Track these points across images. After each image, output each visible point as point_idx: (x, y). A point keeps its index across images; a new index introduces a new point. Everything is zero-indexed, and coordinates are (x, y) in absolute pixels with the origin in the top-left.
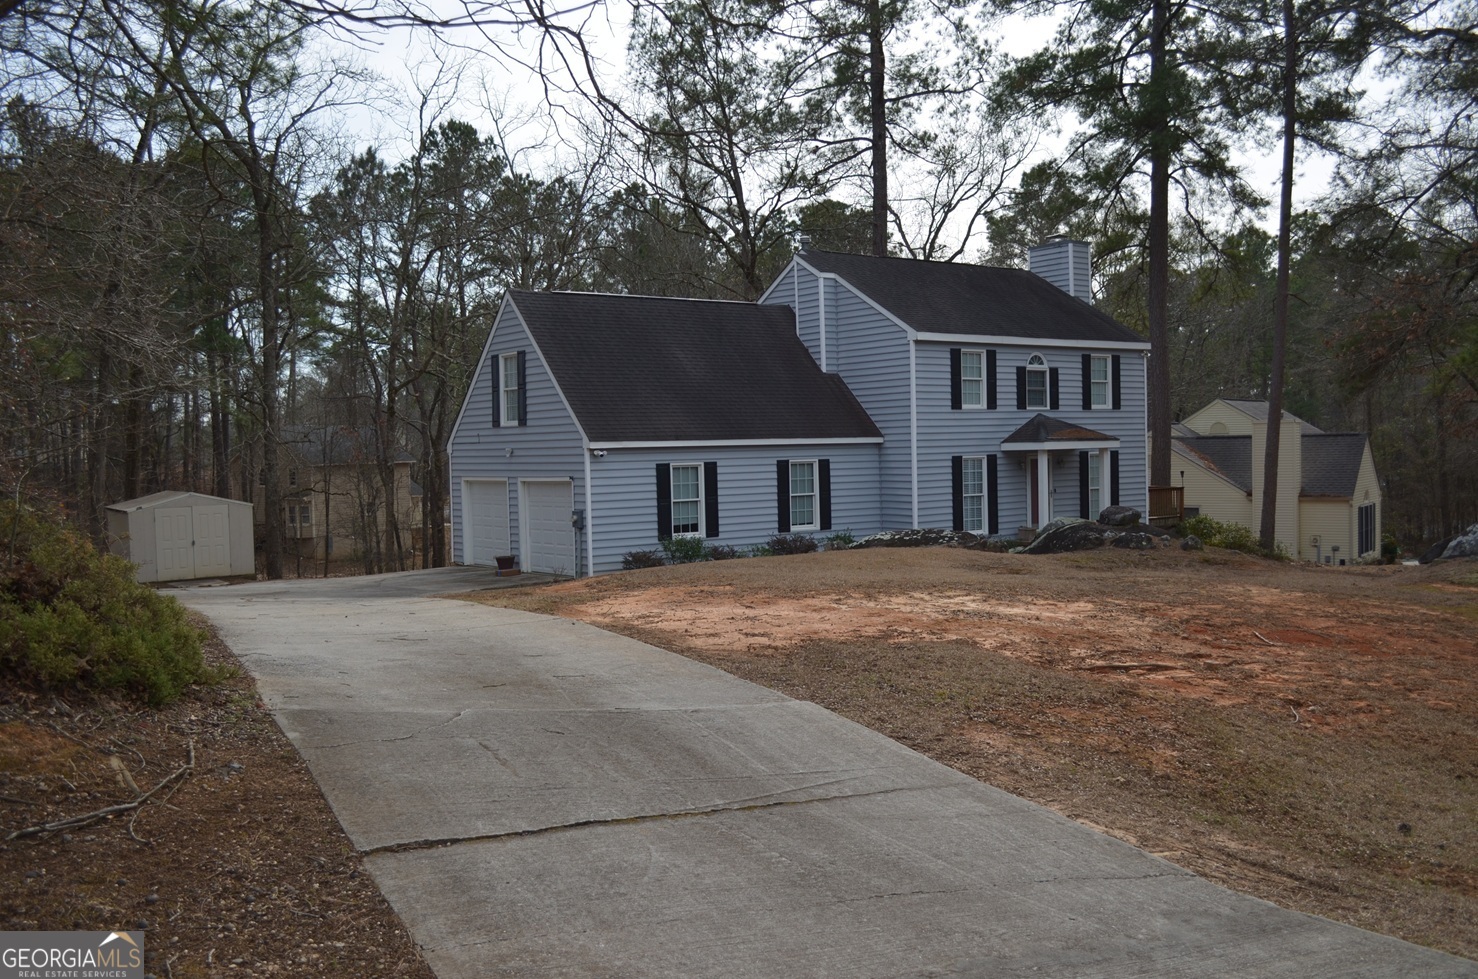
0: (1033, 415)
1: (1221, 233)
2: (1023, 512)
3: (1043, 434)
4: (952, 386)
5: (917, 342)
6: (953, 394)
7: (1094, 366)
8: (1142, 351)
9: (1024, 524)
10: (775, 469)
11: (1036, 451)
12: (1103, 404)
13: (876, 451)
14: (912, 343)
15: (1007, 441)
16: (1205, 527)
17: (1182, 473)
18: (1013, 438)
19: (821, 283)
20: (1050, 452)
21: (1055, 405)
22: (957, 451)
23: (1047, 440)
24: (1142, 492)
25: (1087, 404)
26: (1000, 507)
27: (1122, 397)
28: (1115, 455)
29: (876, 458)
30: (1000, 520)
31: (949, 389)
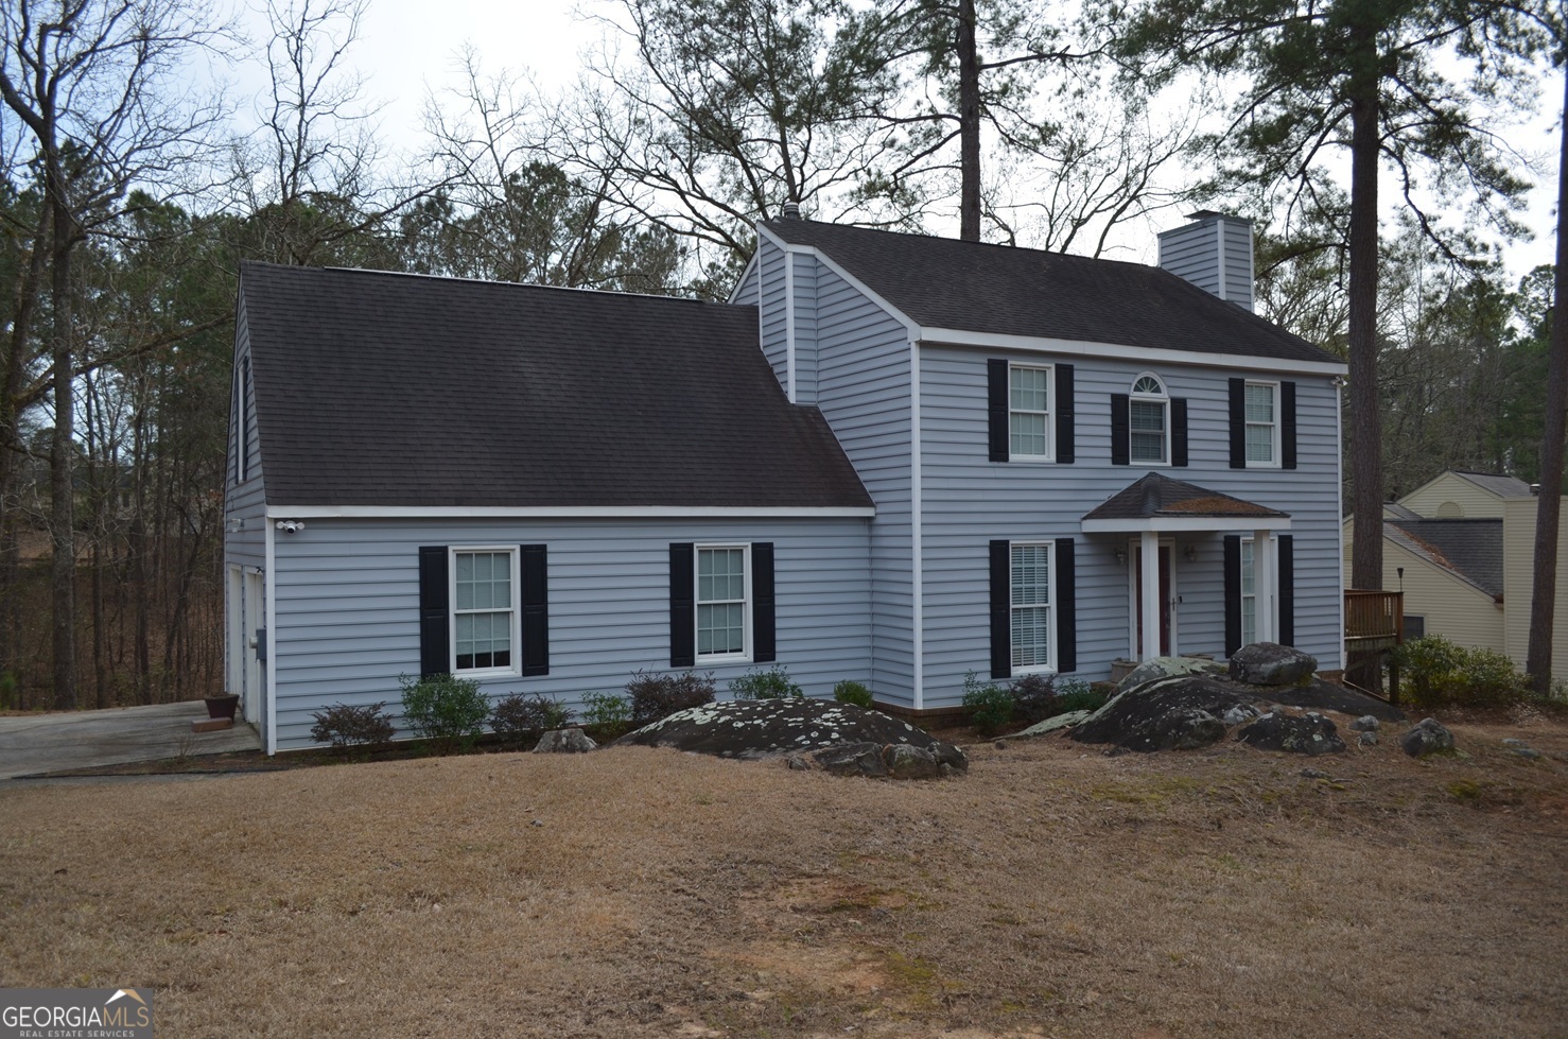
0: (1141, 475)
1: (1456, 232)
2: (1123, 634)
3: (1151, 504)
4: (992, 422)
5: (924, 345)
6: (992, 434)
7: (1251, 399)
8: (1332, 377)
9: (1124, 656)
10: (666, 557)
11: (1138, 535)
12: (1265, 458)
13: (863, 530)
14: (913, 346)
15: (1091, 516)
16: (1437, 655)
17: (1400, 571)
18: (1103, 512)
19: (789, 260)
20: (1161, 535)
21: (1180, 458)
22: (999, 533)
23: (1157, 515)
24: (1333, 601)
25: (1237, 459)
26: (1078, 626)
27: (1299, 449)
28: (1286, 544)
29: (865, 542)
30: (1079, 648)
31: (986, 428)
